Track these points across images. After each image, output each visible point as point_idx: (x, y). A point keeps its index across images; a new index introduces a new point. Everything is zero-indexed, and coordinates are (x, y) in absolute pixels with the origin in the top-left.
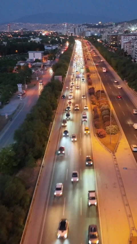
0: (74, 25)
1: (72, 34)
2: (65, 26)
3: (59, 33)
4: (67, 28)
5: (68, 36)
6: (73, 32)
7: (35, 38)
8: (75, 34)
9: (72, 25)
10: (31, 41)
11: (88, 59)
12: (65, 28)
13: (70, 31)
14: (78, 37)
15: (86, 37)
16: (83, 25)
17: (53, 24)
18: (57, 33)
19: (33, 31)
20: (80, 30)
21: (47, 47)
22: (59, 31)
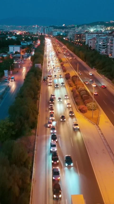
0: (42, 26)
1: (42, 33)
2: (36, 27)
3: (31, 33)
4: (37, 29)
5: (38, 35)
6: (43, 32)
7: (11, 37)
8: (44, 33)
9: (41, 27)
10: (9, 39)
11: (59, 53)
12: (36, 29)
13: (40, 31)
14: (47, 36)
15: (53, 36)
16: (50, 27)
17: (25, 26)
18: (29, 32)
19: (9, 31)
20: (49, 30)
21: (23, 43)
22: (30, 31)
